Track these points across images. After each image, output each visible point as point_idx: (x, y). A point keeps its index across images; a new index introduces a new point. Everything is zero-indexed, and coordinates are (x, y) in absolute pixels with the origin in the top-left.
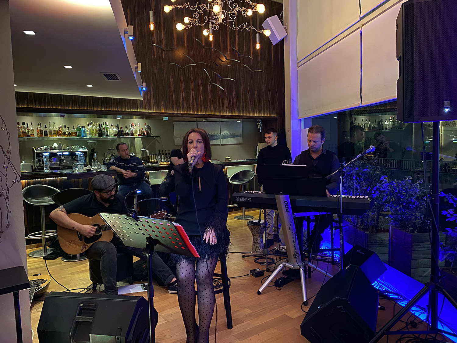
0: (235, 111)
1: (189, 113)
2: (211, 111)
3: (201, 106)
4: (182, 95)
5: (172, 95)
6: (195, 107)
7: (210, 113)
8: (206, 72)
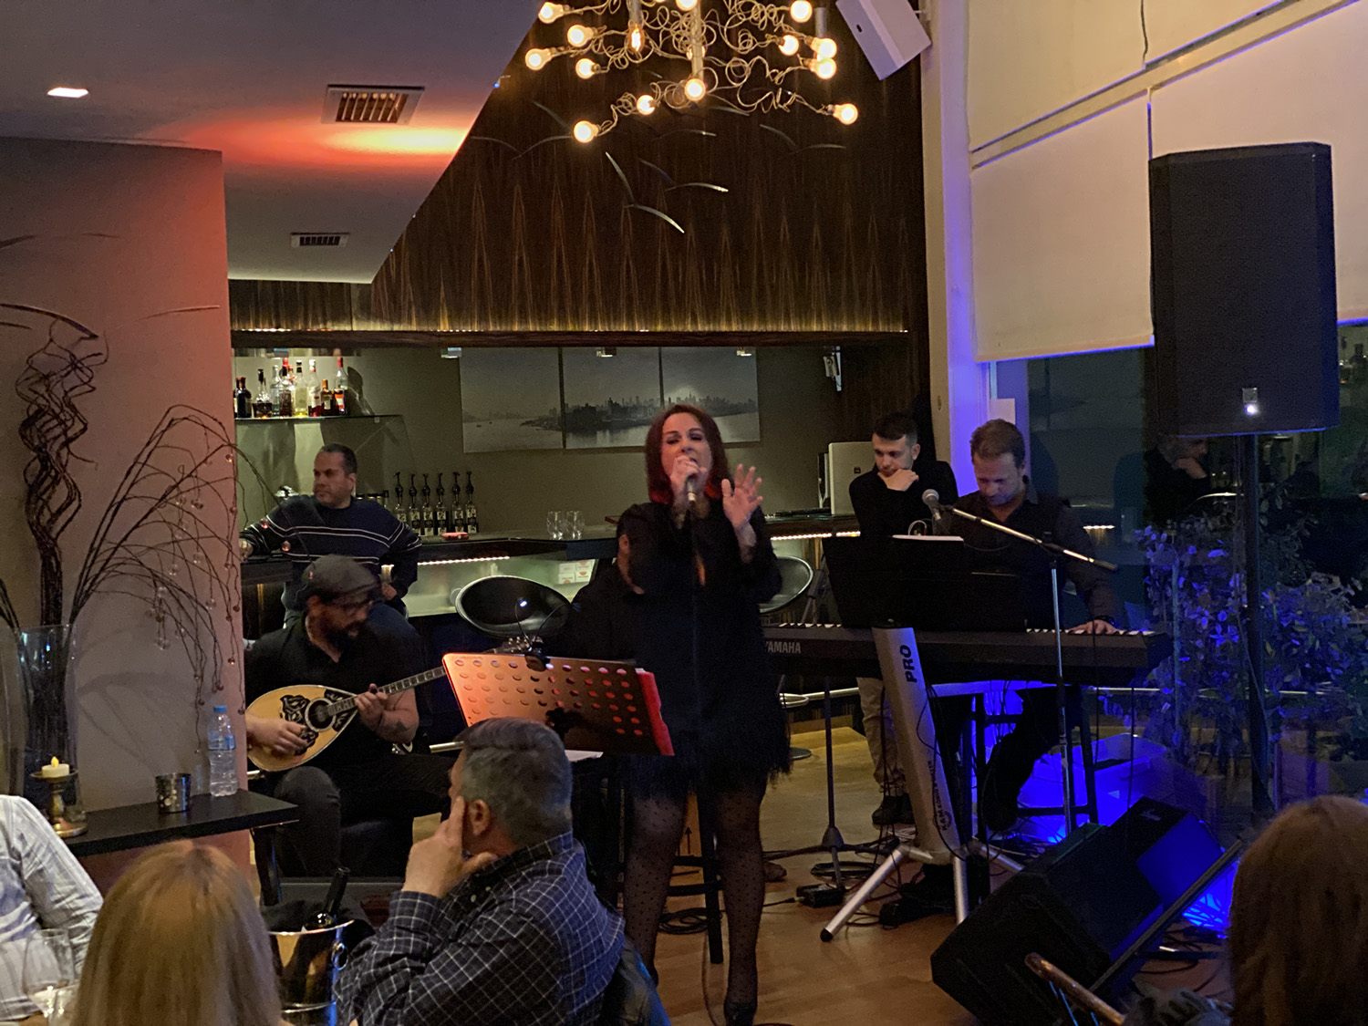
0: (728, 314)
1: (544, 329)
2: (630, 319)
3: (592, 297)
4: (517, 258)
5: (480, 260)
6: (569, 303)
7: (628, 325)
8: (614, 163)
